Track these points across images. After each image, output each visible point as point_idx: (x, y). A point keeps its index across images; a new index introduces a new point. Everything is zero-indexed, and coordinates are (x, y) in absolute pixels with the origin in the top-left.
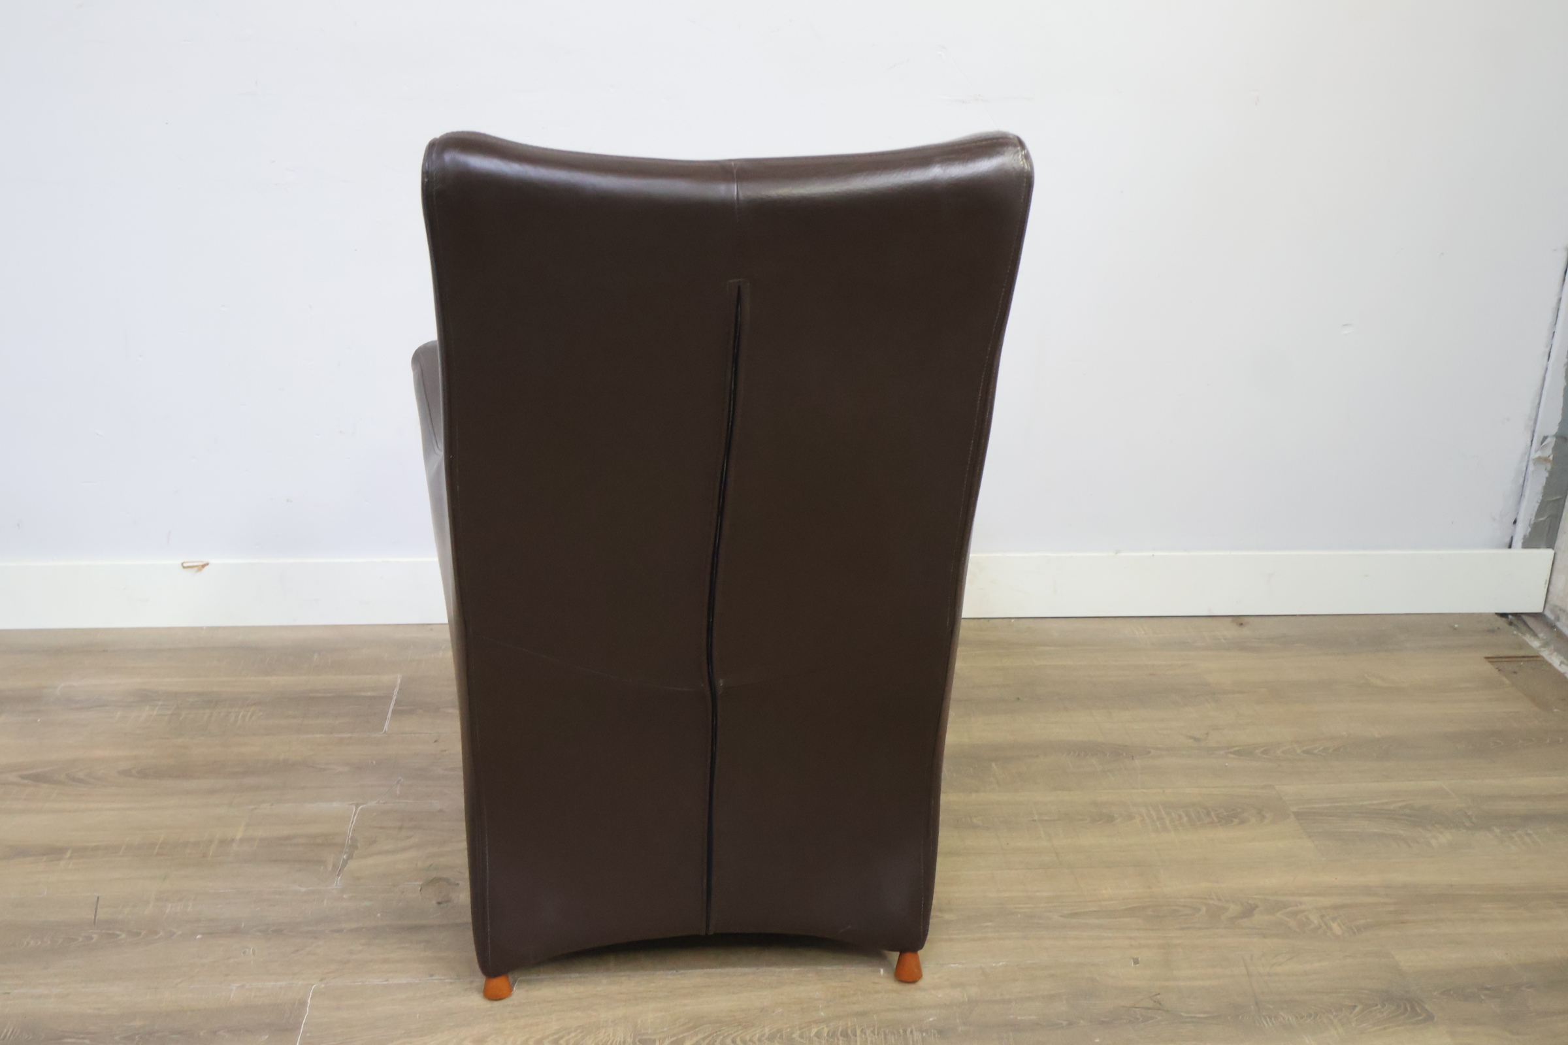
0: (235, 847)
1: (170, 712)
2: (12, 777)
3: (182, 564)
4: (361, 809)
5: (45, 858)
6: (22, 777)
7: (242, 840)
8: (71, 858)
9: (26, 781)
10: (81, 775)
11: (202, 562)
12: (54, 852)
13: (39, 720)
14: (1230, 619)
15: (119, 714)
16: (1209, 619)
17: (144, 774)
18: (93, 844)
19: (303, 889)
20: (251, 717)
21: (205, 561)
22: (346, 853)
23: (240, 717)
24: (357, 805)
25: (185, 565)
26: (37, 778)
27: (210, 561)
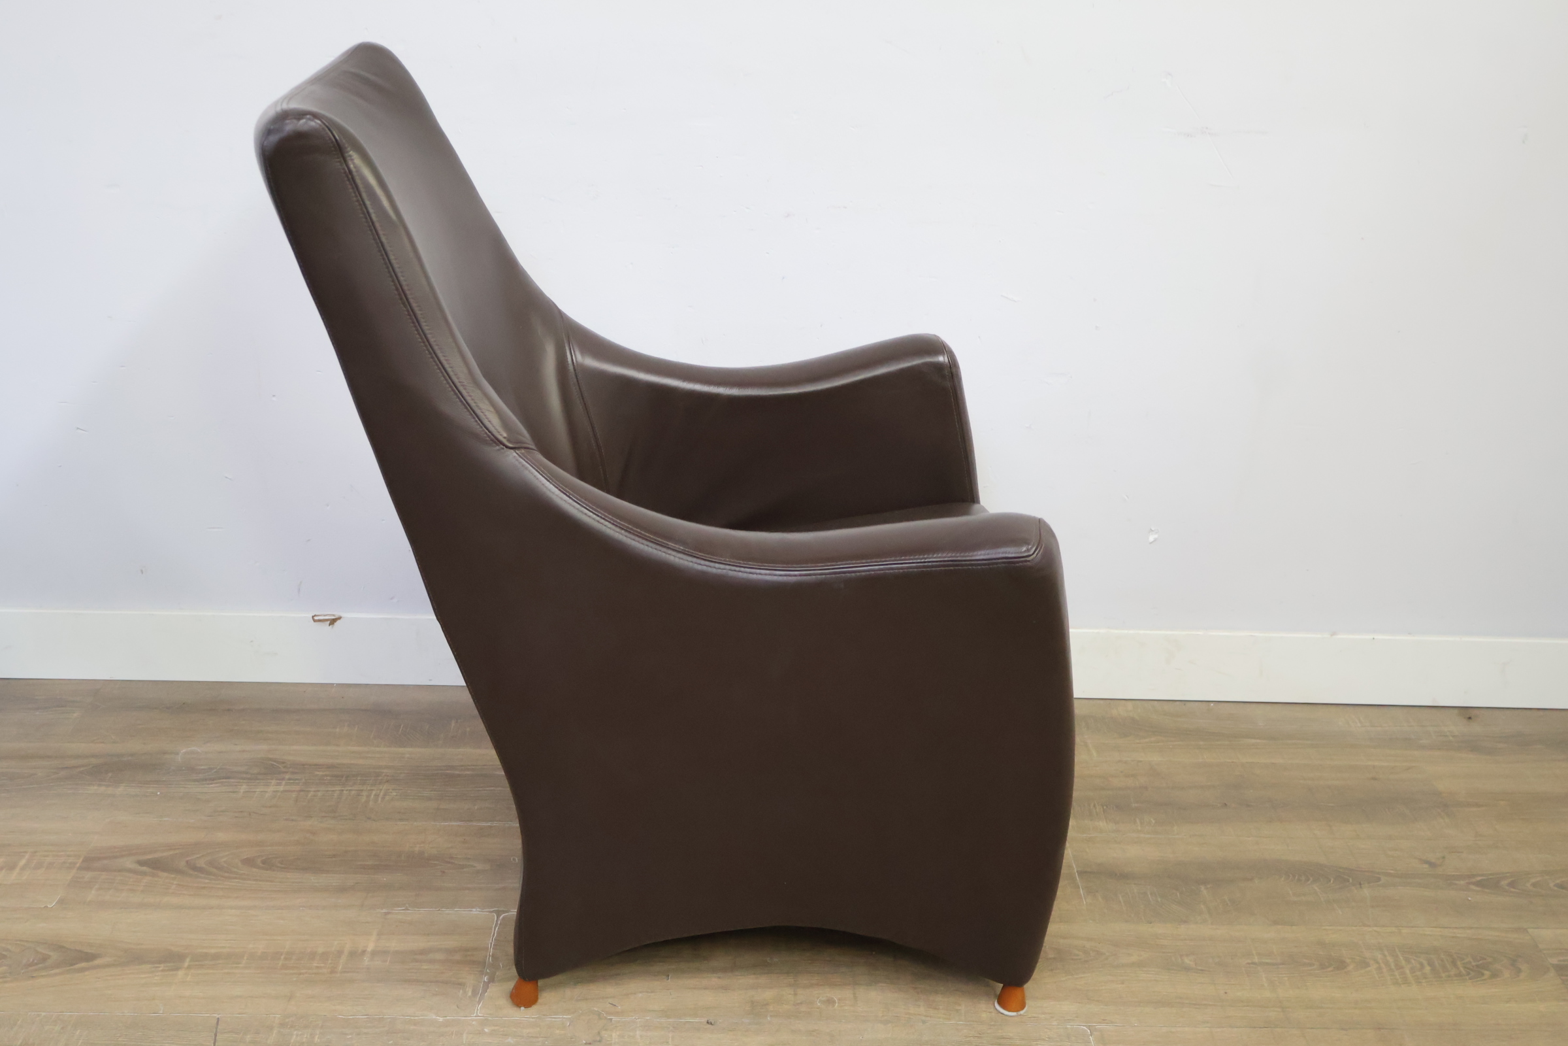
0: (366, 960)
1: (297, 788)
2: (129, 863)
3: (313, 617)
4: (503, 918)
5: (162, 966)
6: (141, 863)
7: (374, 953)
8: (189, 967)
9: (144, 868)
10: (201, 863)
11: (334, 615)
12: (171, 959)
13: (159, 793)
14: (1456, 711)
15: (244, 788)
16: (1434, 711)
17: (268, 864)
18: (213, 951)
19: (441, 1019)
20: (383, 798)
21: (337, 614)
22: (487, 974)
23: (372, 796)
24: (498, 913)
25: (316, 618)
26: (157, 865)
27: (342, 615)
